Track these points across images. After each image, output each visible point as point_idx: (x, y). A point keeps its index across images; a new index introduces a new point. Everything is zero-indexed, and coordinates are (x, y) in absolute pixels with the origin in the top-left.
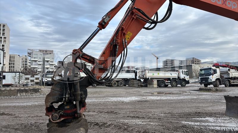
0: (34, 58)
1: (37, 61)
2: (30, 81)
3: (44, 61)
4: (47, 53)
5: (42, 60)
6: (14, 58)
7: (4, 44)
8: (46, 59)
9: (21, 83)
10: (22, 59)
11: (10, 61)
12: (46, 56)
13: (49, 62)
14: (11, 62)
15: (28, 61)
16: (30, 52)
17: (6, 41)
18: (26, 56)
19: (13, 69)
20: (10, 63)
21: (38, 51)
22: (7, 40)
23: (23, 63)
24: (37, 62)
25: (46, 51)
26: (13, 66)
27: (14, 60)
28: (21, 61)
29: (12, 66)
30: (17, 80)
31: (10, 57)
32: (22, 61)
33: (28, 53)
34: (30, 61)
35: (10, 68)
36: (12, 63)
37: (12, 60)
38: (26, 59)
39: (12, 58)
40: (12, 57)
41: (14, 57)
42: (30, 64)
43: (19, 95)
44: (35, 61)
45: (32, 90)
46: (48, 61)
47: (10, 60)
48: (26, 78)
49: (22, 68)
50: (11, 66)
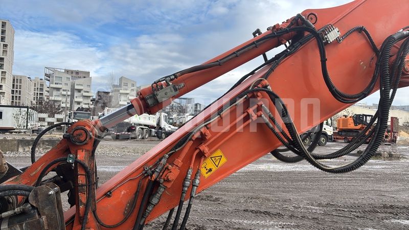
0: (56, 83)
1: (61, 88)
2: (46, 124)
3: (73, 90)
4: (79, 76)
5: (69, 88)
6: (21, 83)
7: (3, 57)
8: (76, 87)
9: (29, 126)
10: (35, 84)
11: (13, 87)
12: (77, 81)
13: (82, 92)
14: (15, 89)
15: (45, 89)
16: (48, 72)
17: (7, 51)
18: (41, 79)
19: (18, 101)
20: (13, 91)
21: (63, 71)
22: (8, 49)
23: (36, 92)
24: (61, 91)
25: (77, 73)
26: (18, 95)
27: (20, 86)
28: (33, 88)
29: (16, 97)
30: (22, 122)
31: (14, 80)
32: (35, 89)
33: (46, 75)
34: (48, 89)
35: (13, 99)
36: (17, 91)
37: (17, 85)
38: (42, 85)
39: (17, 82)
40: (17, 80)
41: (21, 80)
42: (48, 94)
43: (21, 150)
44: (58, 89)
45: (47, 141)
46: (79, 91)
47: (13, 85)
48: (39, 118)
49: (34, 100)
50: (15, 95)
